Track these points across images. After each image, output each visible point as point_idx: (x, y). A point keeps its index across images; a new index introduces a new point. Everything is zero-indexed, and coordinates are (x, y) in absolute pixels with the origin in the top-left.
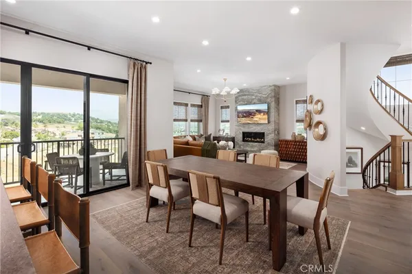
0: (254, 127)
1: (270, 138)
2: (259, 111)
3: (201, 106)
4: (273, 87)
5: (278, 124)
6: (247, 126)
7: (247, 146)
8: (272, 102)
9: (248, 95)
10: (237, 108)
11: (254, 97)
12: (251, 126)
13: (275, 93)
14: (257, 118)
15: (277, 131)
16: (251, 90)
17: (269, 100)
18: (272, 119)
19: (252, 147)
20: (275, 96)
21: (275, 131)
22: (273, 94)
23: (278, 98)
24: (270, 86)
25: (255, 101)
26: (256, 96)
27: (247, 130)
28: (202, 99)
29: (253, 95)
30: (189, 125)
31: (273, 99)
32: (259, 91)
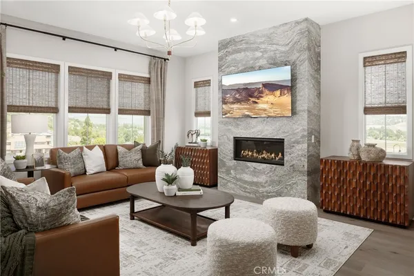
0: (260, 127)
1: (297, 154)
2: (271, 87)
3: (148, 81)
4: (304, 25)
5: (318, 117)
6: (243, 123)
7: (243, 171)
8: (303, 61)
9: (245, 50)
10: (221, 81)
11: (258, 54)
12: (253, 122)
13: (310, 40)
14: (268, 102)
15: (316, 135)
16: (252, 39)
17: (293, 58)
18: (303, 105)
19: (255, 173)
20: (309, 49)
21: (310, 134)
22: (304, 43)
23: (319, 55)
24: (298, 23)
25: (262, 62)
26: (265, 51)
27: (243, 133)
28: (150, 64)
29: (257, 49)
30: (115, 121)
31: (305, 55)
32: (270, 39)
